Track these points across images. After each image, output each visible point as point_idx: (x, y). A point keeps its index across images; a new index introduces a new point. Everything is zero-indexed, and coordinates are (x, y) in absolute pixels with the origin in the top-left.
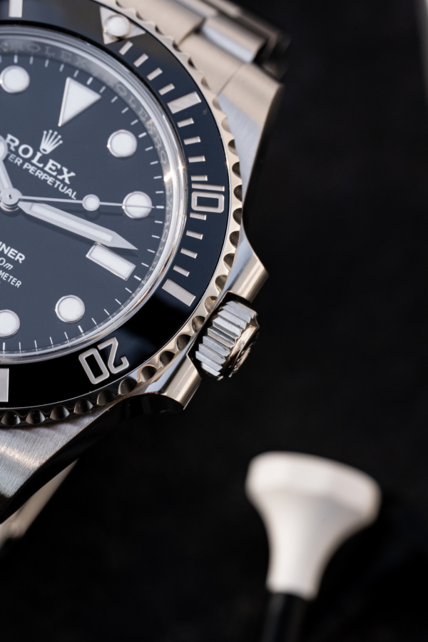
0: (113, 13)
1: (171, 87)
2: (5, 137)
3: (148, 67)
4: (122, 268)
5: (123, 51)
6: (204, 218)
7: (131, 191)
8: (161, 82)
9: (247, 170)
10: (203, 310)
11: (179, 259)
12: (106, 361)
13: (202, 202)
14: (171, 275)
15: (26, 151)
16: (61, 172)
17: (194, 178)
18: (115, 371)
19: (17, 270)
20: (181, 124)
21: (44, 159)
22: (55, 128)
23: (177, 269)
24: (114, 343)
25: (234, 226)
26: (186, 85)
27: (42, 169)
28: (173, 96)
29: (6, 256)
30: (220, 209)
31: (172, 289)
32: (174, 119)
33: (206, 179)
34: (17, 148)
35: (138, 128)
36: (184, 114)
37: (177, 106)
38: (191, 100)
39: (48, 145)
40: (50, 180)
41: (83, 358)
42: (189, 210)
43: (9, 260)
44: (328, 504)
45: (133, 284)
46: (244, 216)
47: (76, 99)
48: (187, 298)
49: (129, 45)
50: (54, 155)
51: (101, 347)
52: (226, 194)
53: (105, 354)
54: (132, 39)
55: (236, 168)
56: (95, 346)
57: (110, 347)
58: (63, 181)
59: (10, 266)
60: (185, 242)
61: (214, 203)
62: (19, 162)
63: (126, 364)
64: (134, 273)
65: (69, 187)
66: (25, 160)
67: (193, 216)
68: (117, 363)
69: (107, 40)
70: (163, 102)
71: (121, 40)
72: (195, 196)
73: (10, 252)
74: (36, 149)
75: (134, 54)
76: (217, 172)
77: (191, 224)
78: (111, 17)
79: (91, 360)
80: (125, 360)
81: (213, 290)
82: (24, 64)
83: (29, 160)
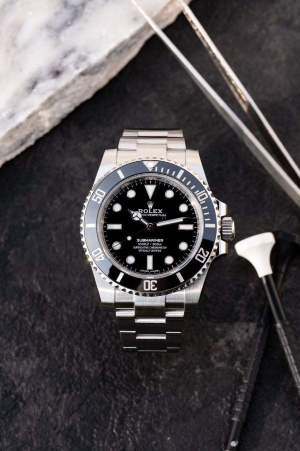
0: (147, 162)
1: (174, 172)
2: (138, 211)
3: (165, 170)
4: (190, 227)
5: (156, 170)
6: (204, 202)
7: (180, 205)
8: (171, 172)
9: (206, 182)
10: (219, 227)
11: (205, 217)
12: (202, 255)
13: (201, 198)
14: (205, 222)
15: (146, 211)
16: (158, 211)
17: (195, 193)
18: (206, 256)
19: (163, 244)
20: (183, 180)
21: (152, 210)
22: (149, 200)
23: (206, 220)
24: (202, 249)
25: (213, 199)
26: (178, 169)
27: (153, 213)
28: (176, 174)
29: (158, 242)
30: (207, 197)
31: (208, 226)
32: (180, 180)
33: (198, 191)
34: (143, 212)
35: (171, 188)
36: (182, 178)
37: (179, 176)
38: (181, 173)
39: (150, 206)
40: (157, 215)
41: (196, 258)
42: (199, 202)
43: (159, 243)
44: (263, 245)
45: (196, 230)
46: (214, 195)
47: (150, 189)
48: (213, 226)
49: (156, 168)
50: (154, 207)
51: (199, 252)
52: (206, 192)
53: (201, 253)
54: (156, 166)
55: (204, 183)
56: (197, 253)
57: (201, 251)
58: (160, 213)
59: (161, 244)
60: (204, 211)
61: (204, 196)
62: (146, 215)
63: (208, 253)
64: (194, 226)
65: (163, 214)
66: (147, 214)
67: (201, 203)
68: (206, 254)
69: (150, 170)
70: (175, 177)
71: (154, 168)
72: (198, 197)
73: (158, 240)
74: (148, 209)
75: (159, 169)
76: (200, 187)
77: (202, 205)
78: (147, 163)
79: (199, 257)
80: (207, 252)
81: (218, 220)
82: (131, 189)
83: (148, 213)
